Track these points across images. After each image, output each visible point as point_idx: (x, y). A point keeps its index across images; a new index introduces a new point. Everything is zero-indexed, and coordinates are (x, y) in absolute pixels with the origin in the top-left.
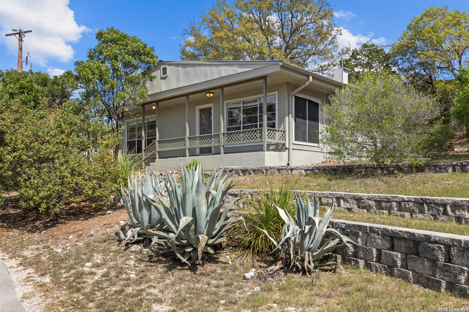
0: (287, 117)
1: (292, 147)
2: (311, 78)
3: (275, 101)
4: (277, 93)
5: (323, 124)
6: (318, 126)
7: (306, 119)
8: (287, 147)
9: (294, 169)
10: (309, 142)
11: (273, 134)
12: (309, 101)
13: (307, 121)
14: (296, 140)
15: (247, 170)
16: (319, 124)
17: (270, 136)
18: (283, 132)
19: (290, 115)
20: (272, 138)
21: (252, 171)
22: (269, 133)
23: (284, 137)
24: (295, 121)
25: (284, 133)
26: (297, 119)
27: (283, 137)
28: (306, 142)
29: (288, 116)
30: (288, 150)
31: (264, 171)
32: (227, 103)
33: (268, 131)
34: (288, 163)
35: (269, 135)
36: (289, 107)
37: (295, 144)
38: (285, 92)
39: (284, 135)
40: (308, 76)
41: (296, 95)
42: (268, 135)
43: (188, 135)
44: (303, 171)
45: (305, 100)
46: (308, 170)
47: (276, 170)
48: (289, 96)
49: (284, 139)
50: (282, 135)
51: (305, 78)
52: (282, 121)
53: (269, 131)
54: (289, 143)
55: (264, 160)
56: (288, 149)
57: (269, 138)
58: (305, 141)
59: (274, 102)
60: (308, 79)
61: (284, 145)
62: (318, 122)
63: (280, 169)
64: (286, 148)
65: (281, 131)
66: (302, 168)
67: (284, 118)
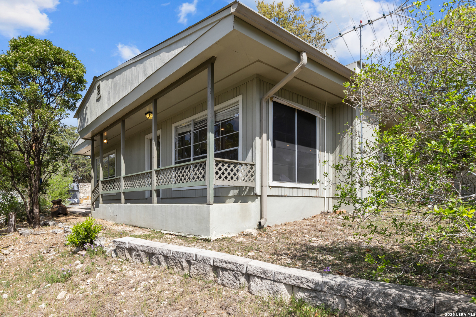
0: (257, 139)
1: (267, 191)
2: (304, 56)
3: (238, 113)
4: (240, 98)
5: (323, 150)
6: (316, 155)
7: (295, 144)
8: (259, 193)
9: (254, 276)
10: (300, 181)
11: (229, 170)
12: (300, 112)
13: (296, 146)
14: (275, 179)
15: (154, 254)
16: (316, 152)
17: (223, 173)
18: (249, 167)
19: (265, 136)
20: (226, 178)
21: (162, 258)
22: (220, 169)
23: (252, 176)
24: (274, 146)
25: (252, 168)
26: (276, 141)
27: (249, 175)
28: (295, 182)
29: (261, 137)
30: (259, 198)
31: (185, 264)
32: (176, 127)
33: (217, 165)
34: (260, 223)
35: (220, 173)
36: (261, 121)
37: (273, 187)
38: (255, 95)
39: (252, 171)
40: (298, 54)
41: (275, 100)
42: (217, 173)
43: (123, 174)
44: (282, 288)
45: (293, 110)
46: (300, 289)
47: (210, 269)
48: (261, 100)
49: (252, 179)
50: (249, 172)
51: (292, 57)
52: (249, 146)
53: (220, 165)
54: (262, 186)
55: (209, 221)
56: (260, 196)
57: (220, 177)
58: (293, 181)
59: (236, 115)
60: (299, 59)
61: (252, 189)
62: (315, 147)
63: (218, 267)
64: (256, 196)
65: (246, 164)
66: (280, 277)
67: (253, 139)
